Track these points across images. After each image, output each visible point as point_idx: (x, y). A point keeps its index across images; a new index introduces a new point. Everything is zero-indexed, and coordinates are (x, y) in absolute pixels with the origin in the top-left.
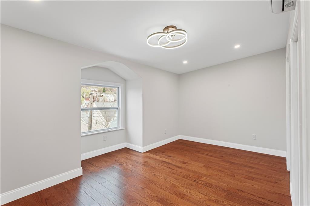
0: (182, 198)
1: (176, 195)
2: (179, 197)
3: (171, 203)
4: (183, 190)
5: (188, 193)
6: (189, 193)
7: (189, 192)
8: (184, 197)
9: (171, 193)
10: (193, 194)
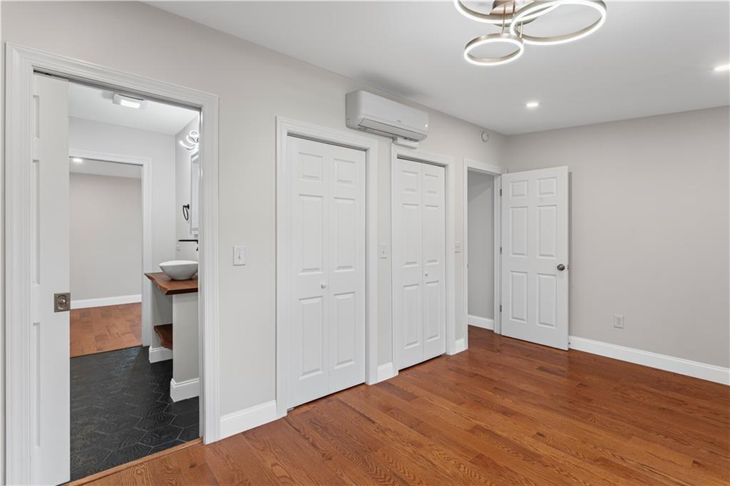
0: (480, 456)
1: (496, 466)
2: (489, 458)
3: (506, 449)
4: (477, 478)
5: (465, 468)
6: (462, 466)
7: (462, 469)
8: (477, 457)
9: (511, 471)
10: (452, 462)
